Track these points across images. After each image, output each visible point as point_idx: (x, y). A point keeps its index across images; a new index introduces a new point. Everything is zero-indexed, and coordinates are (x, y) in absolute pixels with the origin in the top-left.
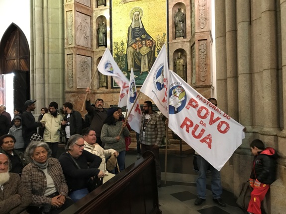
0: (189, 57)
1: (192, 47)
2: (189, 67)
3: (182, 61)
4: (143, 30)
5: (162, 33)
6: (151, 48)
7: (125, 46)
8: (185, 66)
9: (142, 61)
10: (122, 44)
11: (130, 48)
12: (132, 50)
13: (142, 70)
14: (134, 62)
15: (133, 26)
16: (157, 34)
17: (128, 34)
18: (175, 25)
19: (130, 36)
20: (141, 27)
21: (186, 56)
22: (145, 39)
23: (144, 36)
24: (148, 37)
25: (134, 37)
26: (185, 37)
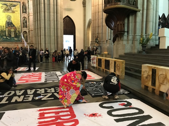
0: (28, 34)
1: (29, 31)
2: (28, 37)
3: (26, 35)
4: (12, 23)
5: (19, 25)
6: (15, 29)
7: (5, 27)
8: (27, 36)
9: (12, 33)
10: (4, 27)
11: (7, 29)
12: (8, 29)
13: (12, 36)
14: (9, 33)
15: (8, 21)
16: (17, 25)
17: (6, 24)
18: (23, 23)
19: (7, 24)
20: (11, 22)
21: (27, 33)
22: (13, 26)
23: (12, 25)
24: (14, 26)
25: (8, 25)
26: (27, 27)
